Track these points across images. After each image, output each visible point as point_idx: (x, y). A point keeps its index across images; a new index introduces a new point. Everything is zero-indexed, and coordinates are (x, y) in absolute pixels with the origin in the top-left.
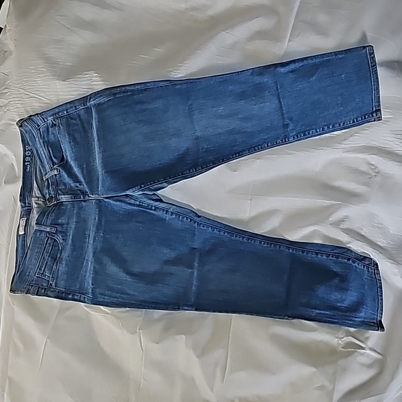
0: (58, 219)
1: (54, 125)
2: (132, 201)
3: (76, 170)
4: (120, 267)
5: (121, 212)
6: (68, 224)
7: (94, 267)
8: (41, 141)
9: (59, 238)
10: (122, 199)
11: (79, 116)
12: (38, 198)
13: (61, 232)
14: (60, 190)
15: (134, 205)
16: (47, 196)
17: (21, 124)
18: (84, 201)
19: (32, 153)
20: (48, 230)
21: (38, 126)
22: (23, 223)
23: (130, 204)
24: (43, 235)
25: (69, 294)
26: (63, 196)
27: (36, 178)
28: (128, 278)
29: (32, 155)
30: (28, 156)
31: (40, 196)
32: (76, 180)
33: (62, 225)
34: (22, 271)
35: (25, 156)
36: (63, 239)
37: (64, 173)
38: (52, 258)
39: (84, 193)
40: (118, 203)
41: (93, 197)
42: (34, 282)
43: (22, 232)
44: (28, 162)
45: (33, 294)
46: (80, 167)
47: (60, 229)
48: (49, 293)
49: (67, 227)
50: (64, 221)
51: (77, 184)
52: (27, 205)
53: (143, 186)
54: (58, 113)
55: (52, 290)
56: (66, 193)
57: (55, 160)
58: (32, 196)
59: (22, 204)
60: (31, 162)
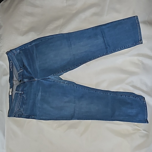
0: (24, 88)
1: (20, 53)
2: (51, 80)
3: (29, 69)
5: (47, 84)
9: (24, 96)
10: (47, 79)
11: (29, 49)
12: (16, 81)
14: (24, 77)
15: (52, 82)
17: (7, 53)
18: (33, 81)
20: (20, 92)
21: (14, 54)
22: (11, 90)
25: (30, 116)
26: (25, 80)
27: (15, 73)
30: (11, 65)
31: (16, 80)
32: (29, 73)
34: (12, 109)
35: (10, 65)
36: (26, 96)
37: (25, 71)
38: (23, 103)
39: (33, 78)
40: (46, 81)
41: (36, 79)
42: (16, 113)
43: (11, 94)
45: (16, 117)
47: (25, 92)
49: (27, 91)
50: (26, 89)
51: (30, 75)
52: (12, 83)
53: (54, 74)
54: (21, 48)
55: (23, 115)
56: (26, 78)
57: (21, 66)
58: (13, 80)
59: (10, 83)
60: (12, 67)
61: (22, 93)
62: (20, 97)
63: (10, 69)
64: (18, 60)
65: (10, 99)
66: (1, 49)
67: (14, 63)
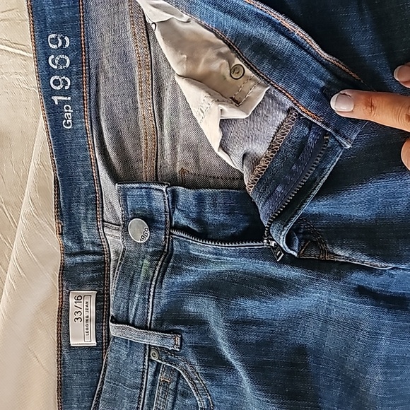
24: (140, 357)
29: (77, 71)
35: (45, 73)
44: (62, 93)
58: (103, 221)
59: (70, 244)
60: (76, 95)
61: (173, 344)
62: (156, 372)
63: (54, 114)
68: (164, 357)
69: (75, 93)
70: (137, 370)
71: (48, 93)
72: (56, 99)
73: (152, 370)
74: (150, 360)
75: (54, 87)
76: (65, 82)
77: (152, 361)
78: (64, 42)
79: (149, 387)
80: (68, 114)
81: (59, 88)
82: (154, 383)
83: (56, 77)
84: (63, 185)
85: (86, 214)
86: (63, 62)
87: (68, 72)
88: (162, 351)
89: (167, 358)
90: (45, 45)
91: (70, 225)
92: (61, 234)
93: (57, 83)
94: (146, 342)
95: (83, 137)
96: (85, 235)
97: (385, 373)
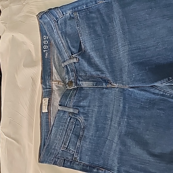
0: (80, 102)
1: (71, 18)
2: (157, 91)
3: (97, 60)
4: (144, 149)
5: (143, 100)
6: (89, 106)
7: (120, 149)
8: (59, 32)
9: (81, 118)
10: (147, 89)
11: (98, 10)
12: (59, 82)
13: (83, 113)
14: (81, 76)
15: (158, 94)
16: (67, 81)
17: (41, 16)
18: (107, 88)
19: (50, 42)
20: (71, 110)
21: (57, 18)
23: (154, 93)
24: (67, 115)
25: (94, 168)
26: (84, 83)
27: (55, 63)
28: (151, 159)
29: (49, 44)
30: (45, 45)
31: (60, 80)
32: (97, 68)
33: (83, 107)
34: (48, 145)
35: (42, 45)
36: (85, 120)
37: (84, 62)
38: (75, 135)
39: (107, 82)
40: (142, 92)
41: (116, 85)
42: (59, 155)
44: (46, 49)
45: (60, 166)
46: (102, 57)
47: (82, 110)
48: (74, 166)
49: (88, 110)
50: (85, 104)
51: (99, 73)
52: (48, 87)
53: (170, 78)
54: (77, 7)
55: (77, 163)
56: (87, 80)
57: (73, 50)
58: (52, 80)
59: (44, 86)
60: (49, 50)
61: (76, 112)
62: (70, 119)
63: (43, 54)
64: (65, 34)
65: (44, 124)
66: (24, 5)
67: (55, 41)
68: (73, 115)
69: (49, 49)
70: (65, 118)
71: (42, 49)
72: (44, 51)
73: (69, 119)
74: (69, 116)
75: (44, 48)
76: (47, 47)
77: (70, 116)
78: (47, 38)
79: (67, 123)
80: (47, 55)
81: (45, 48)
82: (69, 122)
83: (45, 46)
84: (43, 71)
85: (48, 78)
86: (46, 42)
87: (47, 45)
88: (73, 113)
89: (74, 115)
90: (43, 38)
91: (44, 81)
92: (42, 83)
93: (45, 47)
94: (69, 111)
95: (50, 60)
96: (47, 84)
97: (127, 119)
